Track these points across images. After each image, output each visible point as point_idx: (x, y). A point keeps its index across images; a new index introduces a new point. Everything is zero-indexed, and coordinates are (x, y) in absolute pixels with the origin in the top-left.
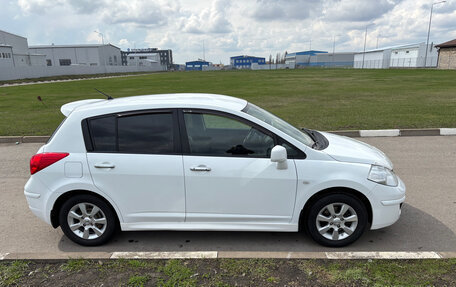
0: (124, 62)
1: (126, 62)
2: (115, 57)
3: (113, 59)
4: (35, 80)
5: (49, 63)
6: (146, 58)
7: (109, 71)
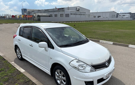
0: (117, 17)
1: (118, 17)
2: (114, 15)
3: (113, 16)
4: (88, 21)
5: (95, 17)
6: (125, 15)
7: (110, 20)
